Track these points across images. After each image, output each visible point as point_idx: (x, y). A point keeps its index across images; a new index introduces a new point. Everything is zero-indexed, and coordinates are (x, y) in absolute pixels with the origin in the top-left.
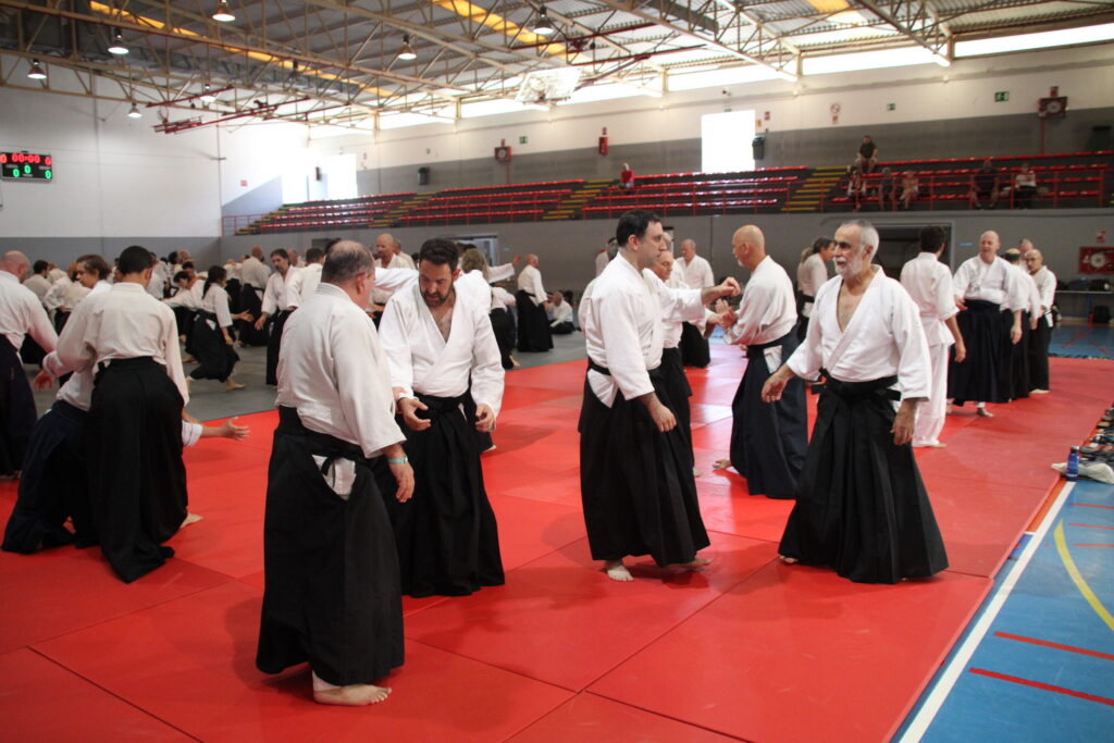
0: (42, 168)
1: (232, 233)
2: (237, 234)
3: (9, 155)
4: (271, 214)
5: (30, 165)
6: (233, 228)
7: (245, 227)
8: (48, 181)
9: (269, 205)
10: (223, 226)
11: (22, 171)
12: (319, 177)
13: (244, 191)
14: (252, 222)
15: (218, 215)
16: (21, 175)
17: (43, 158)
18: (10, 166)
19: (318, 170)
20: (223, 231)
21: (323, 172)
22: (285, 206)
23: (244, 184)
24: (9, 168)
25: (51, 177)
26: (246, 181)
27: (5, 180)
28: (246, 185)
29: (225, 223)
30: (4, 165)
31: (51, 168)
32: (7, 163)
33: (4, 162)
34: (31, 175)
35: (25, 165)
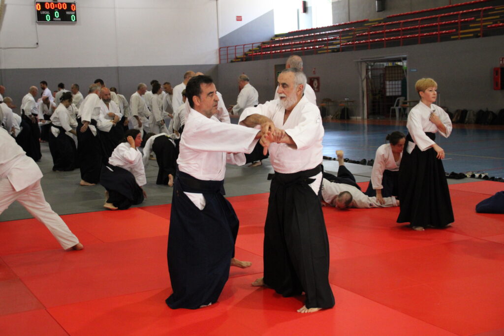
0: (68, 13)
1: (229, 61)
2: (232, 62)
3: (43, 4)
4: (263, 43)
5: (59, 11)
6: (228, 57)
7: (240, 55)
8: (73, 23)
9: (263, 36)
10: (220, 55)
11: (52, 17)
12: (305, 10)
13: (239, 24)
14: (246, 50)
15: (216, 46)
16: (52, 19)
17: (69, 5)
18: (43, 13)
19: (305, 3)
20: (220, 60)
21: (309, 5)
22: (276, 36)
23: (239, 19)
24: (42, 14)
25: (76, 21)
26: (241, 17)
27: (39, 24)
28: (241, 20)
29: (222, 53)
30: (38, 12)
31: (75, 13)
32: (41, 10)
33: (39, 10)
34: (60, 19)
35: (55, 11)
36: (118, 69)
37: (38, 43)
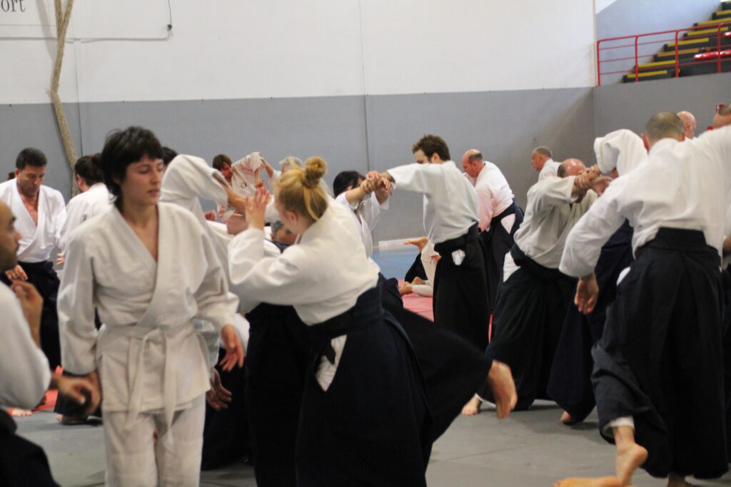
1: (620, 76)
2: (625, 80)
4: (696, 27)
6: (630, 65)
7: (642, 63)
9: (692, 7)
10: (599, 62)
15: (590, 39)
20: (599, 74)
22: (724, 6)
29: (604, 55)
36: (365, 102)
37: (173, 25)
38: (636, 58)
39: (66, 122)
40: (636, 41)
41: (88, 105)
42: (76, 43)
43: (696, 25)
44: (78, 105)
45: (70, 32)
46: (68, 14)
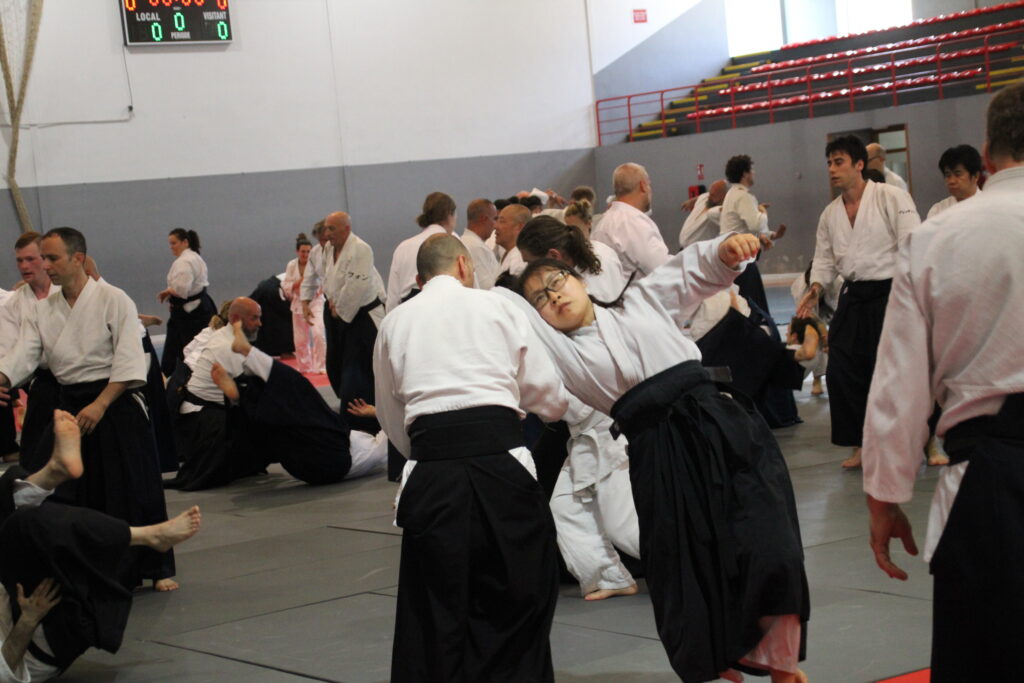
0: (208, 16)
1: (623, 136)
2: (628, 139)
4: (704, 84)
5: (185, 10)
6: (624, 125)
7: (645, 122)
8: (223, 47)
9: (698, 63)
10: (599, 122)
11: (168, 28)
13: (644, 32)
15: (586, 98)
16: (167, 37)
18: (144, 17)
20: (599, 134)
22: (734, 61)
23: (640, 17)
24: (142, 22)
25: (229, 37)
26: (644, 11)
27: (132, 50)
28: (645, 21)
29: (604, 115)
30: (131, 15)
31: (228, 15)
32: (136, 10)
33: (131, 9)
34: (187, 35)
35: (175, 12)
36: (344, 174)
37: (134, 106)
38: (630, 118)
39: (23, 206)
40: (629, 102)
41: (48, 189)
42: (32, 128)
43: (703, 81)
44: (36, 189)
45: (25, 118)
46: (21, 101)
